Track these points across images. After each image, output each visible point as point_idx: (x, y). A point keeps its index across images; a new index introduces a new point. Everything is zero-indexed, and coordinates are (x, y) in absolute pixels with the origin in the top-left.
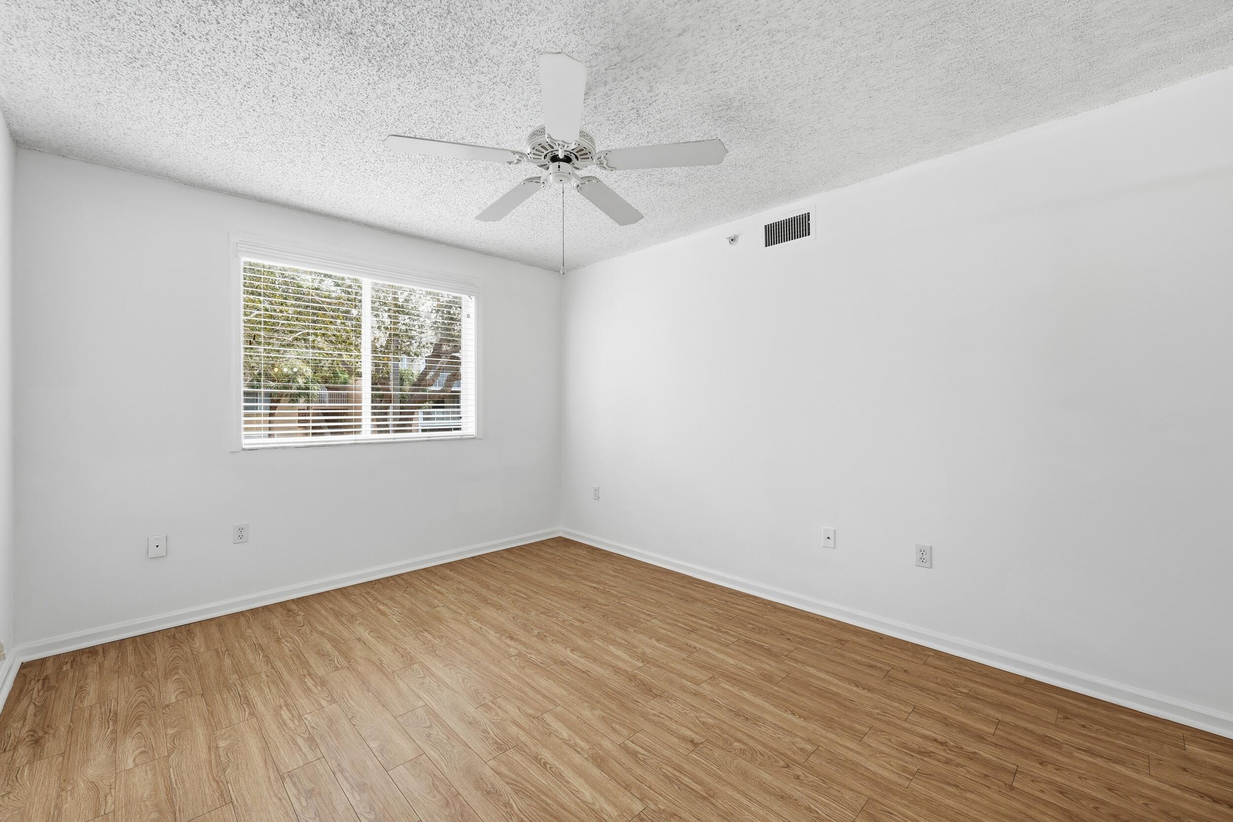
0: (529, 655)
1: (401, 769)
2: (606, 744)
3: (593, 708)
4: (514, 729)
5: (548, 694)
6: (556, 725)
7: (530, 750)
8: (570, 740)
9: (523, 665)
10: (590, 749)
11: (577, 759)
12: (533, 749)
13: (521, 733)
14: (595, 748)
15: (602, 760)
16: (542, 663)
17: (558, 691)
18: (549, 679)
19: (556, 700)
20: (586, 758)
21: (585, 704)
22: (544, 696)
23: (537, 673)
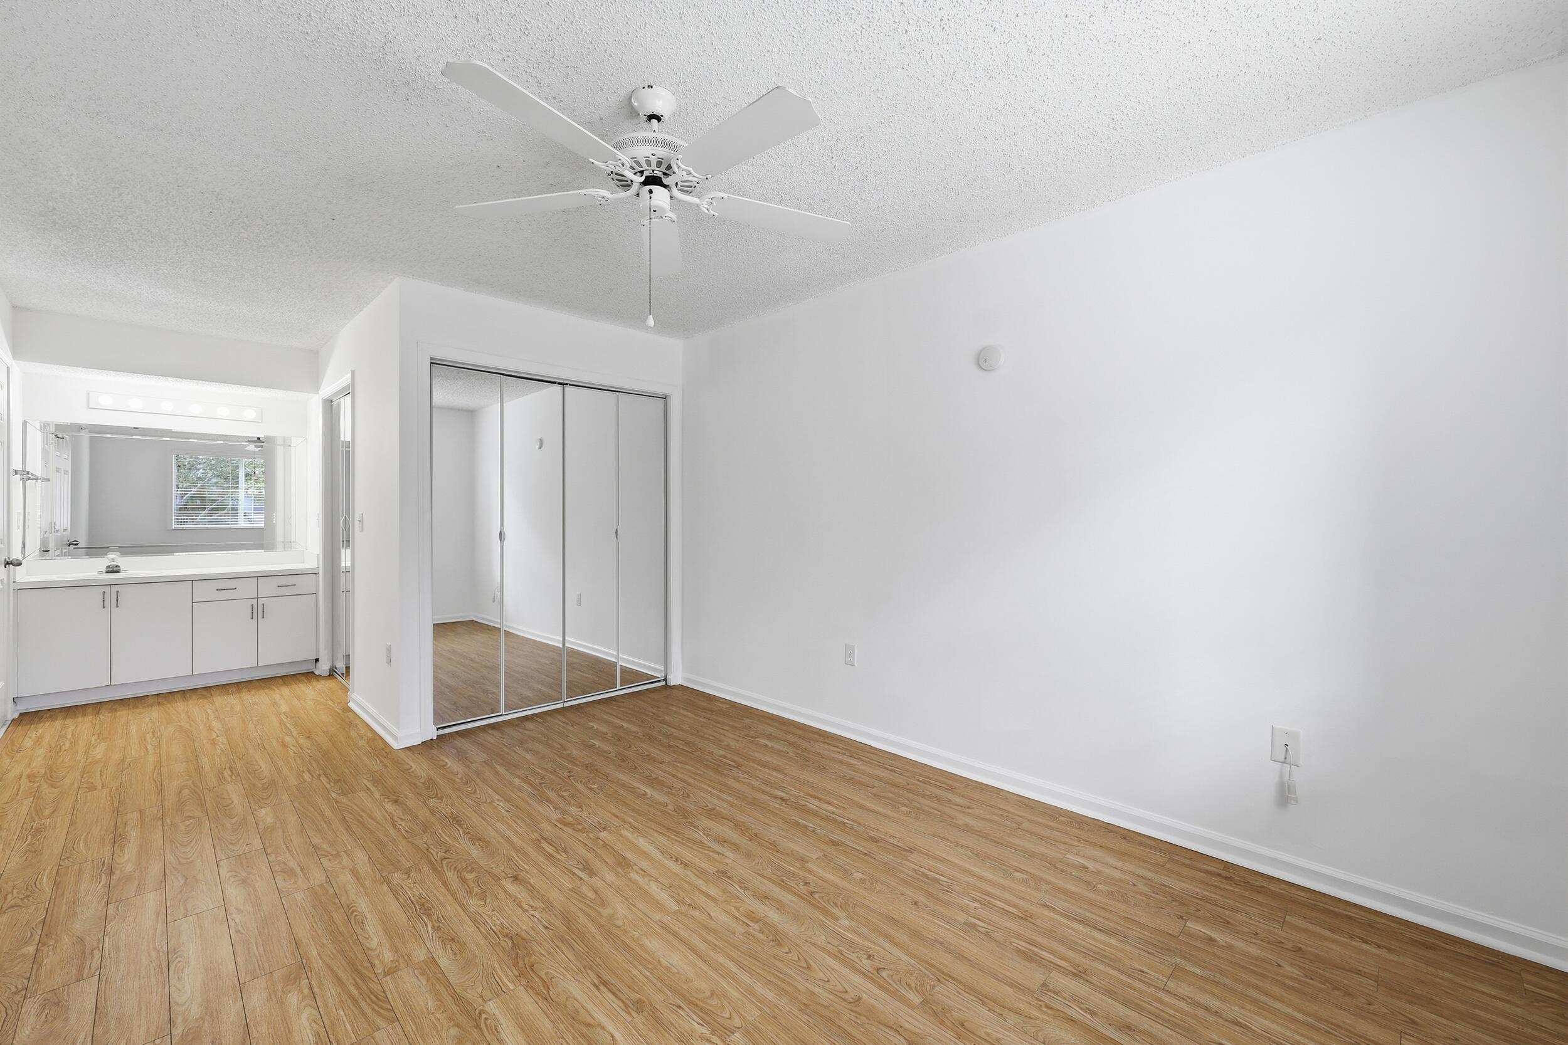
0: (705, 1031)
1: (815, 857)
2: (610, 877)
3: (611, 917)
4: (713, 891)
5: (671, 938)
6: (663, 897)
7: (692, 872)
8: (649, 881)
9: (715, 1002)
10: (630, 873)
11: (644, 864)
12: (689, 873)
13: (704, 888)
14: (623, 874)
15: (620, 864)
16: (679, 1007)
17: (654, 945)
18: (667, 968)
19: (659, 930)
20: (635, 865)
21: (620, 923)
22: (675, 935)
23: (688, 981)
